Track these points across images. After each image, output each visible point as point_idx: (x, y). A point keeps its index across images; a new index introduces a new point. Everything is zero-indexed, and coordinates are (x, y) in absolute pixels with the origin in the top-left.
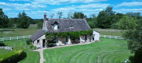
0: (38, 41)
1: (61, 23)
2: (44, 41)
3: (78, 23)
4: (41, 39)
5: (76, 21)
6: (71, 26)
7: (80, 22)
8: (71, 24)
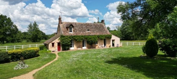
0: (53, 44)
1: (77, 27)
2: (59, 44)
3: (96, 27)
4: (56, 42)
5: (94, 25)
6: (88, 30)
7: (98, 26)
8: (88, 28)
